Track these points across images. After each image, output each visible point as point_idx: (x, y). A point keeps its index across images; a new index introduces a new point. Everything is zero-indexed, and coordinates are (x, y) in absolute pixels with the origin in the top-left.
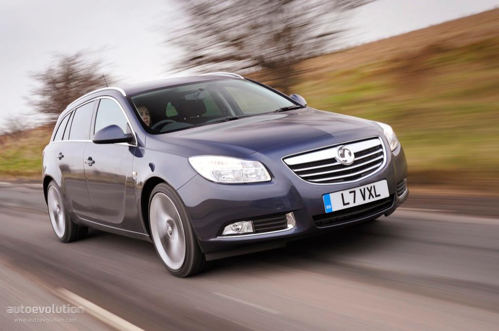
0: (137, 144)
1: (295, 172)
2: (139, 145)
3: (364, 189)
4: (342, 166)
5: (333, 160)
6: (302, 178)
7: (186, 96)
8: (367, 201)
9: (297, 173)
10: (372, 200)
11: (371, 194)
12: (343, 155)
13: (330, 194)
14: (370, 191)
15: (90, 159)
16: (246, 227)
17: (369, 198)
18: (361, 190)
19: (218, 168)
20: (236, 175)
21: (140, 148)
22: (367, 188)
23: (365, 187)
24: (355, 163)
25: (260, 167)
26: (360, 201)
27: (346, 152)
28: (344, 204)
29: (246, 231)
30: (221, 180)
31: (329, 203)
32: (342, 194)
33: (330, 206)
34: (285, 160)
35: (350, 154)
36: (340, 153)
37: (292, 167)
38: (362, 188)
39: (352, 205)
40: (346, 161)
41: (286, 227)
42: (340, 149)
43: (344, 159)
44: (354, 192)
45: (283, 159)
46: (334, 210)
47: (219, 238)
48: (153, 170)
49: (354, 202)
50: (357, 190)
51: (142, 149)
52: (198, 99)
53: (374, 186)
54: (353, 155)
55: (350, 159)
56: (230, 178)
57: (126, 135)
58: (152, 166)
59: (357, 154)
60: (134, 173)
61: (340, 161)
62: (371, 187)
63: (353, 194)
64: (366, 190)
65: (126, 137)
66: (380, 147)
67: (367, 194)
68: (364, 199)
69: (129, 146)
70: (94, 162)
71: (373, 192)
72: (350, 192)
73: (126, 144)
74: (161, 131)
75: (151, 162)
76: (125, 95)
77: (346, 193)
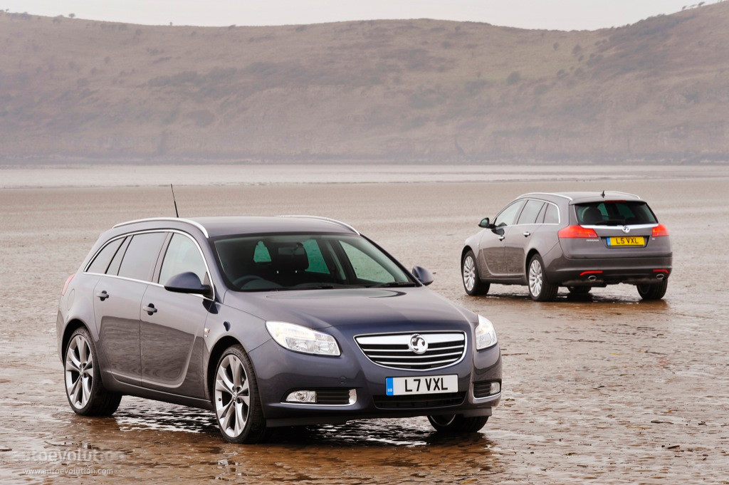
0: (214, 298)
1: (365, 352)
2: (217, 300)
3: (431, 380)
4: (412, 354)
5: (406, 347)
6: (370, 358)
7: (279, 249)
8: (432, 391)
9: (366, 353)
10: (437, 391)
11: (437, 386)
12: (415, 344)
13: (394, 379)
14: (436, 383)
15: (151, 306)
16: (310, 396)
17: (435, 389)
18: (426, 380)
19: (292, 335)
20: (310, 346)
21: (216, 303)
22: (434, 379)
23: (432, 378)
24: (427, 353)
25: (332, 341)
26: (423, 390)
27: (420, 342)
28: (407, 390)
29: (309, 401)
30: (294, 348)
31: (392, 387)
32: (406, 381)
33: (391, 390)
34: (357, 339)
35: (423, 344)
36: (413, 340)
37: (363, 346)
38: (428, 378)
39: (414, 392)
40: (417, 350)
41: (348, 403)
42: (414, 337)
43: (416, 347)
44: (419, 380)
45: (355, 338)
46: (395, 394)
47: (283, 404)
48: (227, 329)
49: (418, 390)
50: (423, 379)
51: (218, 305)
52: (294, 254)
53: (442, 379)
54: (426, 345)
55: (422, 349)
56: (302, 347)
57: (202, 286)
58: (227, 326)
59: (431, 346)
60: (206, 330)
61: (412, 348)
62: (439, 379)
63: (417, 382)
64: (433, 381)
65: (203, 288)
66: (463, 342)
67: (433, 384)
68: (429, 389)
69: (204, 299)
70: (156, 311)
71: (439, 384)
72: (415, 380)
73: (201, 296)
74: (242, 288)
75: (227, 321)
76: (207, 237)
77: (410, 380)
